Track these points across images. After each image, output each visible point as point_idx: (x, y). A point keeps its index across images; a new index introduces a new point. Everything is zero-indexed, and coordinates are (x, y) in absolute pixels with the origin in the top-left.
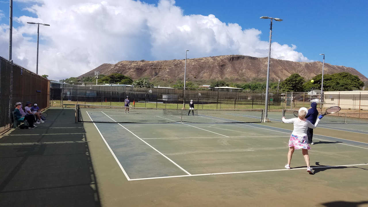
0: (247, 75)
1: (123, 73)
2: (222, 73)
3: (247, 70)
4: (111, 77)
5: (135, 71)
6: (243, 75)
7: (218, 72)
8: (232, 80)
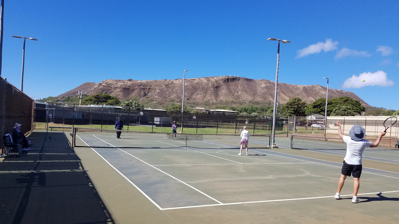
0: (243, 97)
1: (108, 93)
2: (216, 95)
3: (243, 92)
4: (95, 97)
5: (121, 91)
6: (238, 97)
7: (213, 94)
8: (227, 103)
